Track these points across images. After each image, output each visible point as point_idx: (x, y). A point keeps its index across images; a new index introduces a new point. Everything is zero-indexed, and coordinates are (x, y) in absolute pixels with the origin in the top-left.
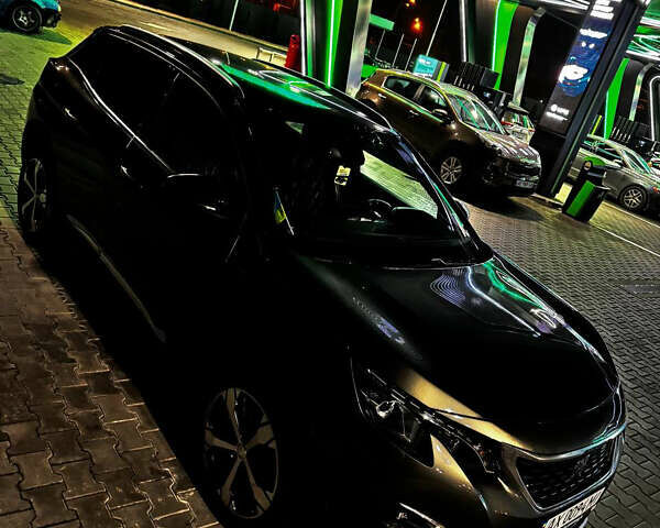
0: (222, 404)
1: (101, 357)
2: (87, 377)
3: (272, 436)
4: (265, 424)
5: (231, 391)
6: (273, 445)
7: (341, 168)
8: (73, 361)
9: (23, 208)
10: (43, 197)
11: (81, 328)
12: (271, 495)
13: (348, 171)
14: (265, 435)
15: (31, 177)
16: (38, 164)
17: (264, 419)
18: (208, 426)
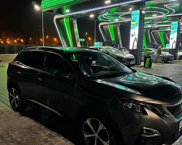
0: (86, 124)
1: (47, 130)
2: (46, 136)
3: (103, 126)
4: (100, 124)
5: (88, 120)
6: (105, 128)
7: (93, 61)
8: (40, 133)
9: (12, 104)
10: (17, 97)
11: (38, 125)
12: (108, 142)
13: (95, 62)
14: (101, 127)
15: (12, 94)
16: (14, 90)
17: (100, 123)
18: (84, 133)
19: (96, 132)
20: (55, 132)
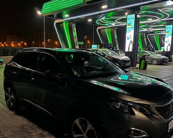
0: (76, 124)
1: (39, 129)
2: (37, 135)
3: (91, 126)
4: (89, 124)
5: (77, 120)
6: (93, 128)
7: (85, 62)
8: (32, 132)
9: (8, 103)
10: (12, 96)
11: (31, 124)
13: (87, 62)
14: (89, 127)
15: (8, 93)
16: (9, 89)
17: (88, 122)
18: (73, 133)
19: (85, 132)
20: (46, 132)
